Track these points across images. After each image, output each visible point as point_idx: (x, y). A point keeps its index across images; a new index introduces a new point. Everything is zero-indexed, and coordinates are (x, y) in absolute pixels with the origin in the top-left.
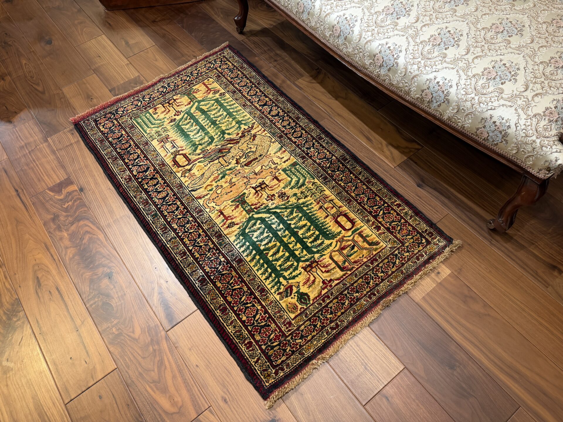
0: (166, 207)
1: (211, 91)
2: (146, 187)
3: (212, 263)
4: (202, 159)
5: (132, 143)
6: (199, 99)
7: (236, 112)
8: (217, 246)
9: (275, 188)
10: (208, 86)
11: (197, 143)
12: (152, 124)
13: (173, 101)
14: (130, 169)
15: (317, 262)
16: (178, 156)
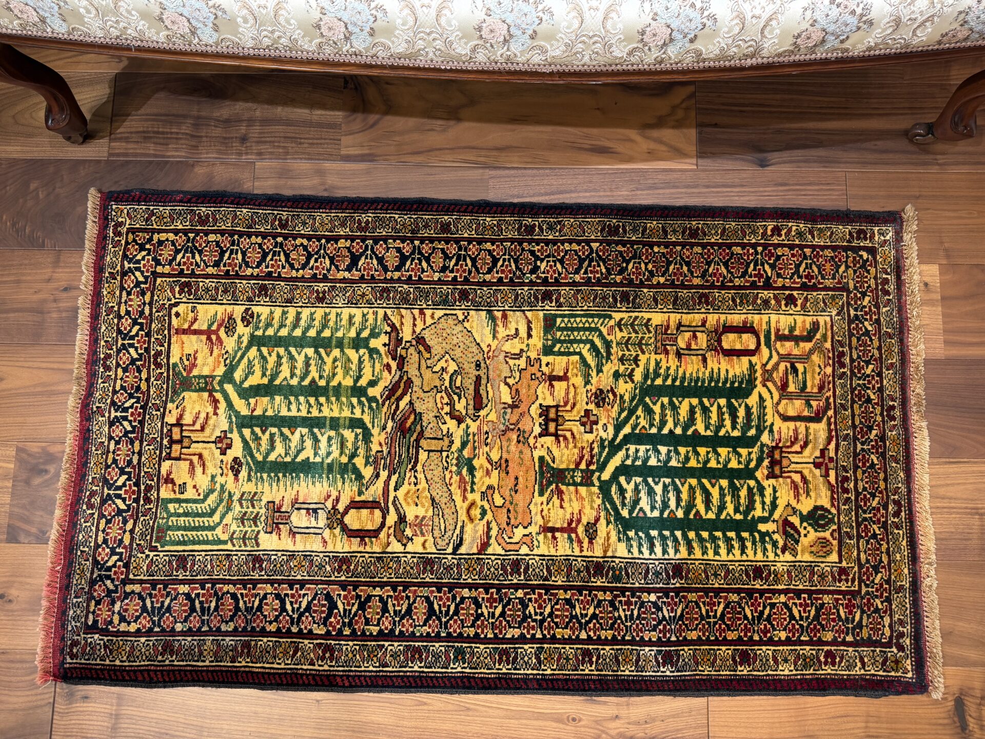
0: (455, 621)
1: (216, 332)
2: (375, 630)
3: (644, 619)
4: (394, 478)
5: (231, 588)
6: (221, 370)
7: (324, 326)
8: (617, 589)
9: (575, 398)
10: (195, 327)
11: (344, 460)
12: (211, 513)
13: (176, 430)
14: (300, 634)
15: (777, 447)
16: (347, 520)
